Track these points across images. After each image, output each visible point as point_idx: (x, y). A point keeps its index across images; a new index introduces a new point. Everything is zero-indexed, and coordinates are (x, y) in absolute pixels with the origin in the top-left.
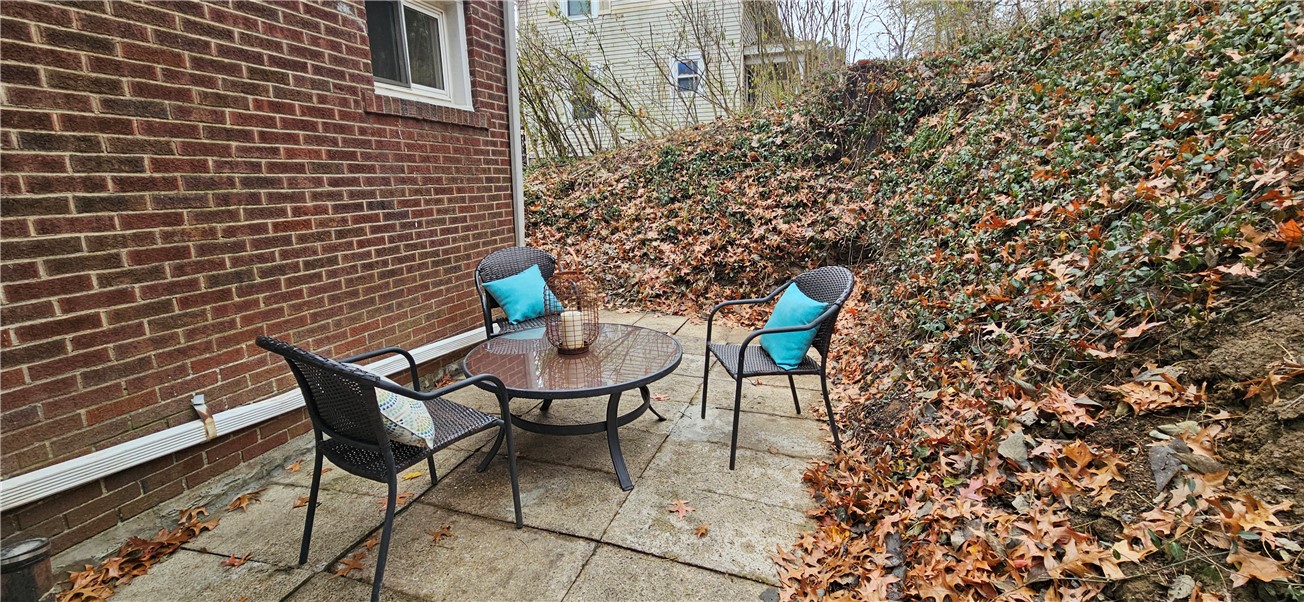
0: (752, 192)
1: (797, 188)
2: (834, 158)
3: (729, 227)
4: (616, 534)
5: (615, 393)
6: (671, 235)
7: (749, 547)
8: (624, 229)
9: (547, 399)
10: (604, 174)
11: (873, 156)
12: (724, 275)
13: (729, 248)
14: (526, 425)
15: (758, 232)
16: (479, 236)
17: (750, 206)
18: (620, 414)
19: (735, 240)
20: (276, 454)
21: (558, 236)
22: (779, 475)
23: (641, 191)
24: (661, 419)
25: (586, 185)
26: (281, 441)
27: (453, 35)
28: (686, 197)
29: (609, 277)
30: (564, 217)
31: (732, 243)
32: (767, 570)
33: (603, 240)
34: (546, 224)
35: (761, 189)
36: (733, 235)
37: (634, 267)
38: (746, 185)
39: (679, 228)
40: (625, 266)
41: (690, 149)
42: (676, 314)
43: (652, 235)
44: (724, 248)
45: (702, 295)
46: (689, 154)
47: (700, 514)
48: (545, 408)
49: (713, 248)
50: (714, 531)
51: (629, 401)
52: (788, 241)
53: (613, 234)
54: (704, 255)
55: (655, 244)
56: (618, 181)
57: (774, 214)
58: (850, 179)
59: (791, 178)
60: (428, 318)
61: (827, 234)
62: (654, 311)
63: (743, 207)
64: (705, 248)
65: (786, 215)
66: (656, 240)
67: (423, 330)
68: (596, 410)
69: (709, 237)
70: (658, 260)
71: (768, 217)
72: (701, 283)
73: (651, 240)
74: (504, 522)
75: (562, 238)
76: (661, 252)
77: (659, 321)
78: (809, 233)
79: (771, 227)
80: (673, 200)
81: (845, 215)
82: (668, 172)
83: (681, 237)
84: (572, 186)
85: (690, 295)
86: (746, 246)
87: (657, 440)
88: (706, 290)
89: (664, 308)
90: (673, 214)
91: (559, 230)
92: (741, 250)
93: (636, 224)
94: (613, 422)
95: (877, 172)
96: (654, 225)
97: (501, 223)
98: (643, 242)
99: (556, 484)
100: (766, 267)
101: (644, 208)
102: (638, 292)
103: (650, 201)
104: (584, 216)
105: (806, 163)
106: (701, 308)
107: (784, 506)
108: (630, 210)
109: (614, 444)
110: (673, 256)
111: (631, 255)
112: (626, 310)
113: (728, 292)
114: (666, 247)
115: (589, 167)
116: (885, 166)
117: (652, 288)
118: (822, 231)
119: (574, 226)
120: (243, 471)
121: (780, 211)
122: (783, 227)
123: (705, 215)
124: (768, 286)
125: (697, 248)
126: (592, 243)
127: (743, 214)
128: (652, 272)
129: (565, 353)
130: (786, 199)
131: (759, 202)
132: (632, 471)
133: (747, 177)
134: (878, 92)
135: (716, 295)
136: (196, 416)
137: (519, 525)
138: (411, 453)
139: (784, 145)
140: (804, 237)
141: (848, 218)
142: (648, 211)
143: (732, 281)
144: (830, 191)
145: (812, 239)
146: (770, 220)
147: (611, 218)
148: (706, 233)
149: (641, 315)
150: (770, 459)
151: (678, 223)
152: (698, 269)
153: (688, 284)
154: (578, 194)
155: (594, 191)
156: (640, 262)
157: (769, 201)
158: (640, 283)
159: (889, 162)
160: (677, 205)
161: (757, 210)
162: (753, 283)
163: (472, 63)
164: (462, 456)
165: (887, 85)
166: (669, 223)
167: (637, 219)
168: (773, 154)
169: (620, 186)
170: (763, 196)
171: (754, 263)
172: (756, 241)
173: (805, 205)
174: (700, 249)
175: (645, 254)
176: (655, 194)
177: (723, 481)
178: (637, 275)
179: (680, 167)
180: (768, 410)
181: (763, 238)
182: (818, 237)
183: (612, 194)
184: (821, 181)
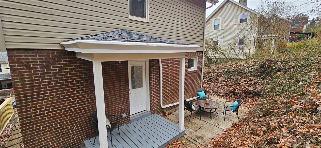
0: (243, 80)
1: (251, 81)
2: (260, 76)
3: (237, 86)
4: (210, 122)
5: (211, 109)
6: (227, 85)
7: (223, 127)
8: (219, 82)
9: (204, 108)
10: (216, 71)
11: (267, 77)
12: (235, 94)
13: (237, 89)
14: (202, 110)
15: (242, 87)
16: (196, 85)
17: (242, 82)
18: (212, 111)
19: (238, 88)
20: (176, 108)
21: (207, 81)
22: (230, 123)
23: (223, 75)
24: (218, 114)
25: (213, 72)
26: (177, 107)
27: (196, 61)
28: (231, 78)
29: (215, 91)
30: (208, 78)
31: (237, 88)
32: (224, 129)
33: (215, 83)
34: (205, 79)
35: (245, 80)
36: (238, 87)
37: (219, 90)
38: (242, 78)
39: (228, 84)
40: (218, 89)
41: (233, 69)
42: (225, 99)
43: (223, 84)
44: (236, 89)
45: (231, 97)
46: (233, 70)
47: (219, 123)
48: (203, 109)
49: (234, 89)
50: (220, 125)
51: (213, 110)
52: (247, 90)
53: (216, 83)
54: (232, 90)
55: (223, 86)
56: (219, 73)
57: (246, 85)
58: (263, 80)
59: (251, 78)
60: (190, 95)
61: (255, 90)
62: (222, 98)
63: (240, 83)
64: (232, 88)
65: (248, 85)
66: (224, 85)
67: (189, 97)
68: (209, 110)
69: (233, 87)
70: (224, 89)
71: (245, 85)
72: (230, 95)
73: (223, 85)
74: (199, 119)
75: (208, 82)
76: (224, 88)
77: (222, 100)
78: (252, 89)
79: (245, 87)
80: (228, 79)
81: (259, 87)
82: (228, 73)
83: (228, 86)
84: (210, 72)
85: (228, 96)
86: (240, 90)
87: (216, 116)
88: (231, 96)
89: (224, 98)
90: (228, 81)
91: (207, 80)
92: (239, 90)
93: (221, 82)
94: (211, 112)
95: (267, 81)
96: (224, 83)
97: (199, 83)
98: (222, 86)
99: (204, 117)
100: (243, 94)
101: (223, 79)
102: (219, 94)
103: (224, 78)
104: (212, 79)
105: (254, 76)
106: (230, 99)
107: (229, 125)
108: (220, 79)
109: (211, 114)
110: (226, 89)
111: (219, 87)
112: (217, 97)
113: (235, 97)
114: (225, 87)
115: (214, 69)
116: (269, 80)
117: (222, 94)
118: (254, 89)
119: (210, 80)
120: (174, 109)
121: (247, 84)
122: (247, 87)
123: (233, 83)
124: (243, 97)
125: (231, 88)
126: (212, 84)
127: (240, 84)
128: (222, 91)
129: (206, 104)
130: (249, 82)
131: (244, 82)
132: (212, 118)
133: (243, 77)
134: (270, 66)
135: (233, 97)
136: (173, 103)
137: (200, 119)
138: (193, 110)
139: (251, 72)
140: (251, 90)
141: (259, 88)
142: (224, 80)
143: (236, 95)
144: (258, 82)
145: (252, 91)
146: (245, 86)
147: (217, 79)
148: (233, 86)
149: (219, 98)
150: (230, 121)
151: (228, 83)
152: (230, 92)
153: (228, 94)
154: (211, 74)
155: (214, 74)
156: (220, 89)
157: (246, 82)
158: (220, 93)
159: (270, 79)
160: (229, 80)
161: (243, 83)
162: (240, 96)
163: (198, 64)
164: (194, 112)
165: (272, 65)
166: (227, 83)
167: (221, 81)
168: (249, 73)
169: (219, 74)
170: (245, 81)
171: (241, 93)
172: (242, 89)
173: (252, 84)
174: (231, 89)
175: (221, 88)
176: (225, 77)
177: (223, 121)
178: (220, 91)
179: (231, 72)
180: (233, 116)
181: (243, 89)
182: (253, 90)
183: (217, 75)
184: (257, 80)
